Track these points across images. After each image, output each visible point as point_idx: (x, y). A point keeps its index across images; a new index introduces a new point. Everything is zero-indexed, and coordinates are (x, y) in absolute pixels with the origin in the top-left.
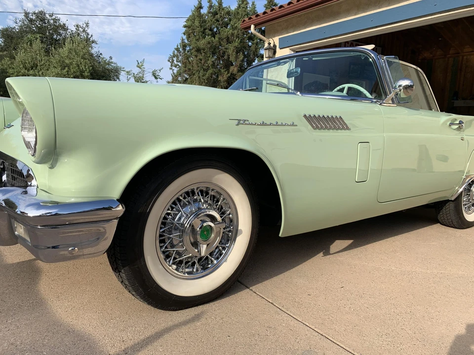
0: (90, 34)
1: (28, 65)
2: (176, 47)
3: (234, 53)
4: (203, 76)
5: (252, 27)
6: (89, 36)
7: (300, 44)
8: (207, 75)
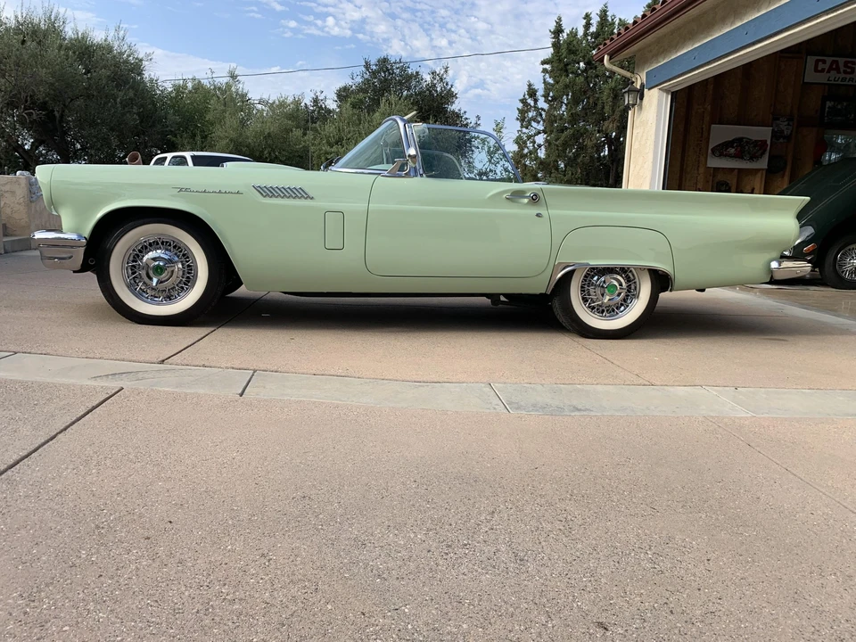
0: (450, 84)
1: (332, 140)
2: (522, 97)
3: (610, 99)
4: (556, 140)
5: (606, 57)
6: (449, 86)
7: (670, 80)
8: (562, 139)
